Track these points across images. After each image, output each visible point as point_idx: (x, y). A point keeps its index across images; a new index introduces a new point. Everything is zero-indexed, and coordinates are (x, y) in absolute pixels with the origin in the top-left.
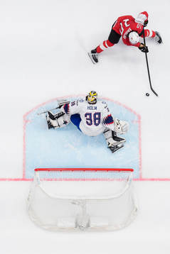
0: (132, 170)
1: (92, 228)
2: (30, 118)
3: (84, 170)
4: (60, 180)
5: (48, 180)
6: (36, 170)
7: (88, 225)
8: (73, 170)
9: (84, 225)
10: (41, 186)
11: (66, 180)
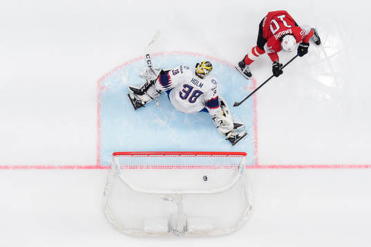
0: (244, 154)
1: (191, 233)
2: (106, 84)
3: (180, 154)
4: (148, 167)
5: (131, 167)
6: (115, 154)
7: (185, 229)
8: (165, 154)
9: (180, 228)
10: (121, 176)
11: (155, 167)
